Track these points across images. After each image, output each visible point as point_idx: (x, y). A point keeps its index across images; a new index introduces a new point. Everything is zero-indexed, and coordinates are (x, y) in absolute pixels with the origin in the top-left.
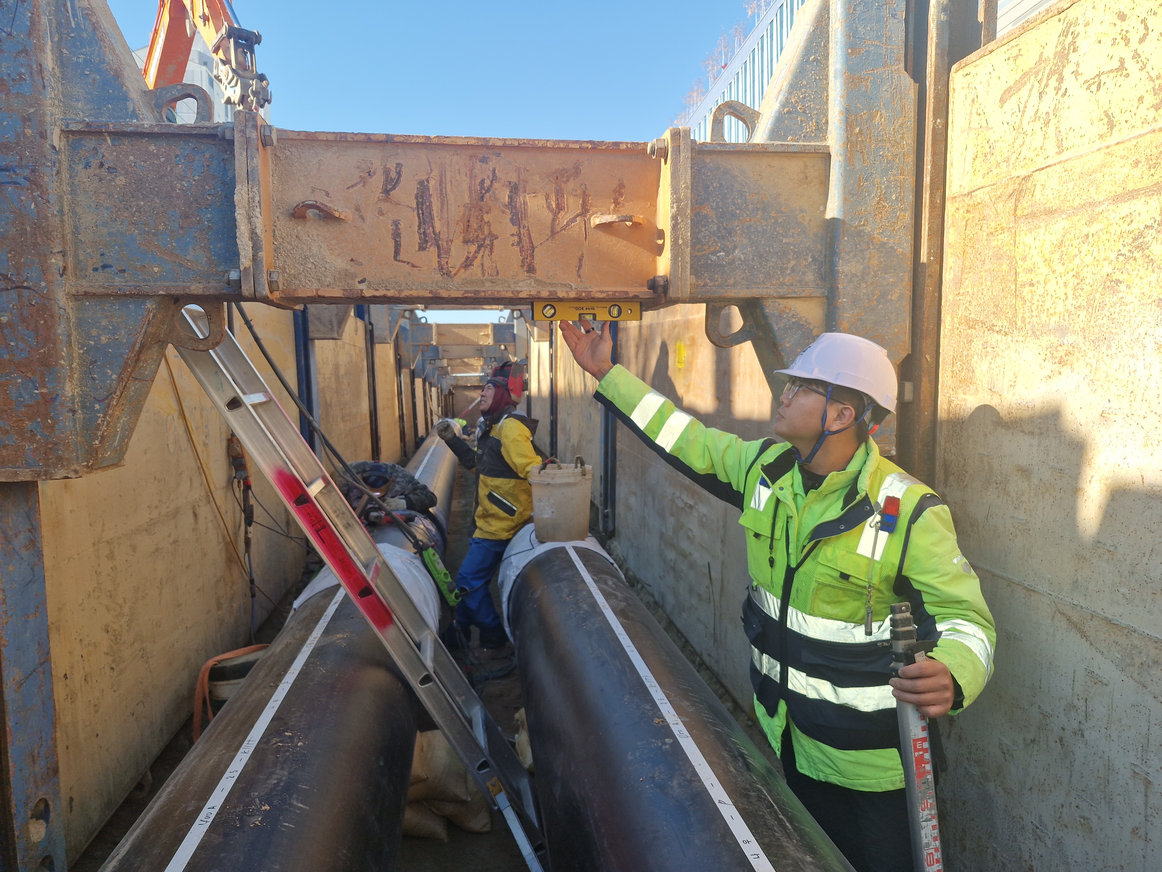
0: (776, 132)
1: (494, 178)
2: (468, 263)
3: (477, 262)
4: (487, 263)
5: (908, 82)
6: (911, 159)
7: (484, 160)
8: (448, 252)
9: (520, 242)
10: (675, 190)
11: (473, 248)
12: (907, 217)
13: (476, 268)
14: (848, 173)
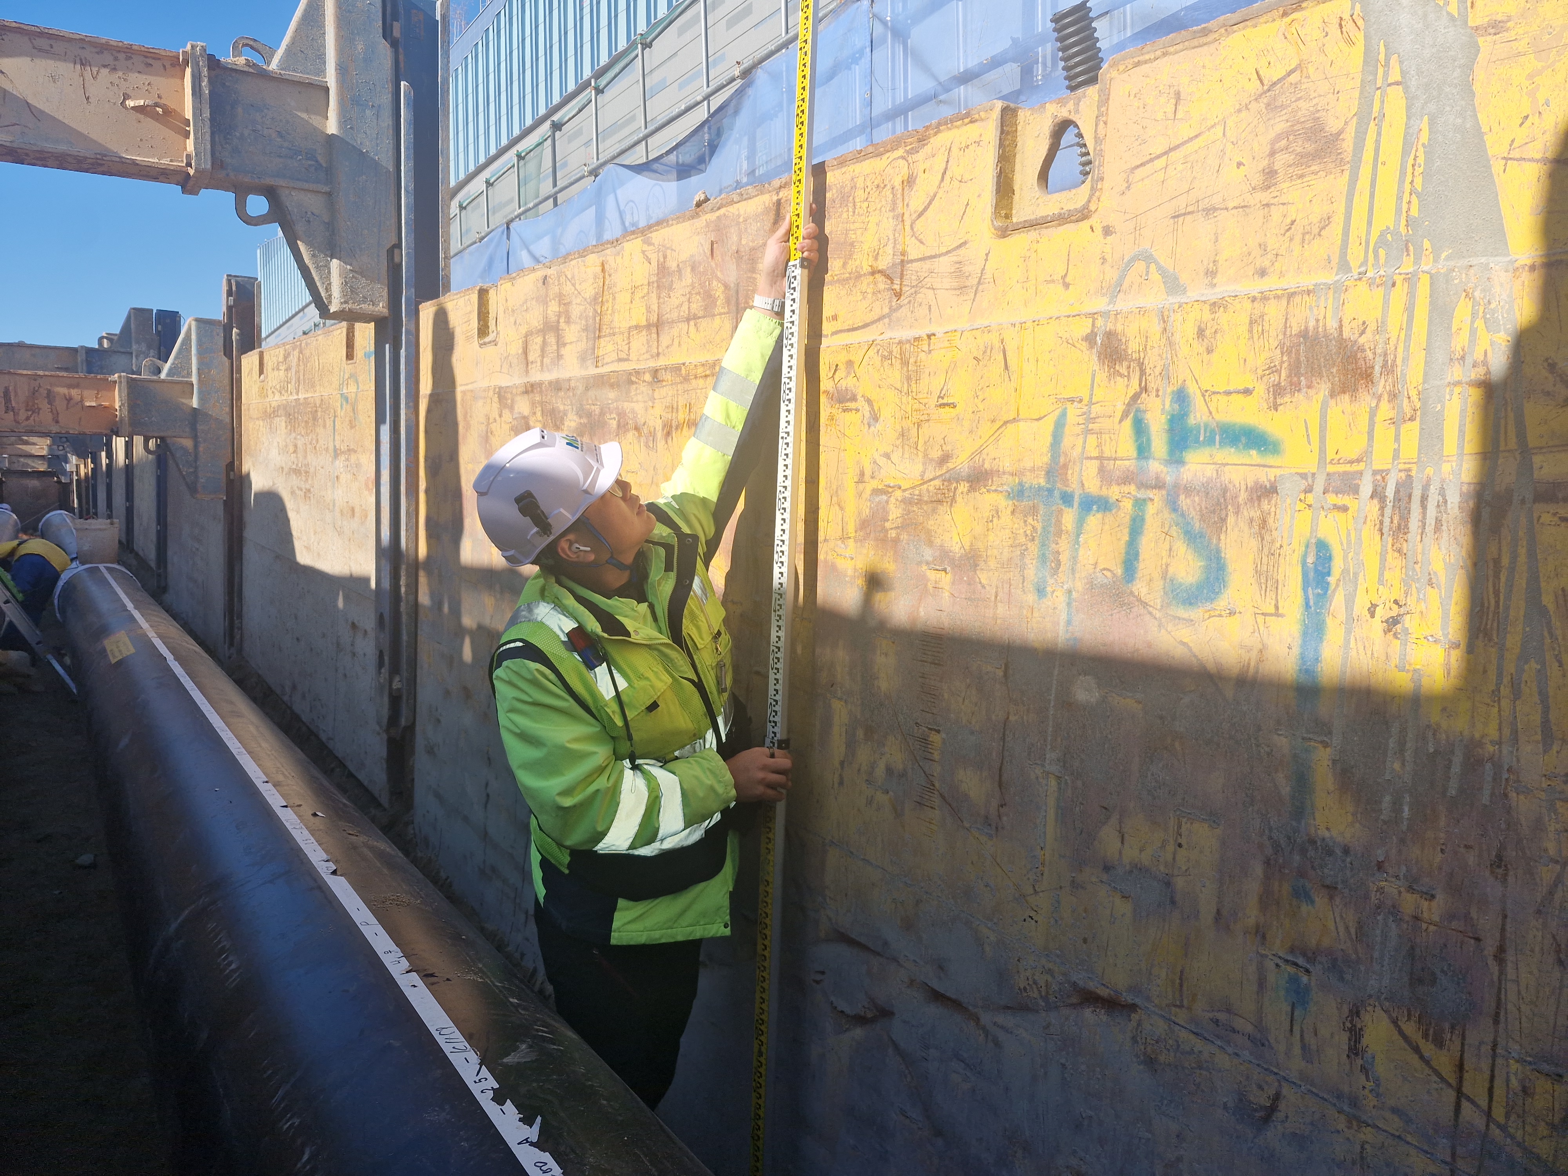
0: (168, 375)
1: (40, 386)
2: (28, 419)
3: (32, 418)
4: (36, 419)
5: (226, 360)
6: (228, 388)
7: (35, 380)
8: (18, 414)
9: (52, 411)
10: (120, 396)
11: (30, 413)
12: (227, 409)
13: (31, 421)
14: (200, 392)
